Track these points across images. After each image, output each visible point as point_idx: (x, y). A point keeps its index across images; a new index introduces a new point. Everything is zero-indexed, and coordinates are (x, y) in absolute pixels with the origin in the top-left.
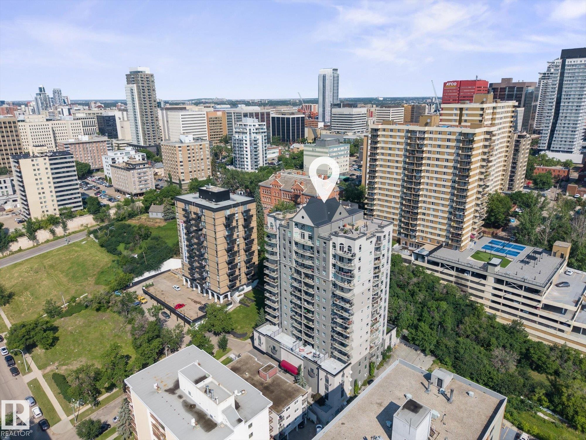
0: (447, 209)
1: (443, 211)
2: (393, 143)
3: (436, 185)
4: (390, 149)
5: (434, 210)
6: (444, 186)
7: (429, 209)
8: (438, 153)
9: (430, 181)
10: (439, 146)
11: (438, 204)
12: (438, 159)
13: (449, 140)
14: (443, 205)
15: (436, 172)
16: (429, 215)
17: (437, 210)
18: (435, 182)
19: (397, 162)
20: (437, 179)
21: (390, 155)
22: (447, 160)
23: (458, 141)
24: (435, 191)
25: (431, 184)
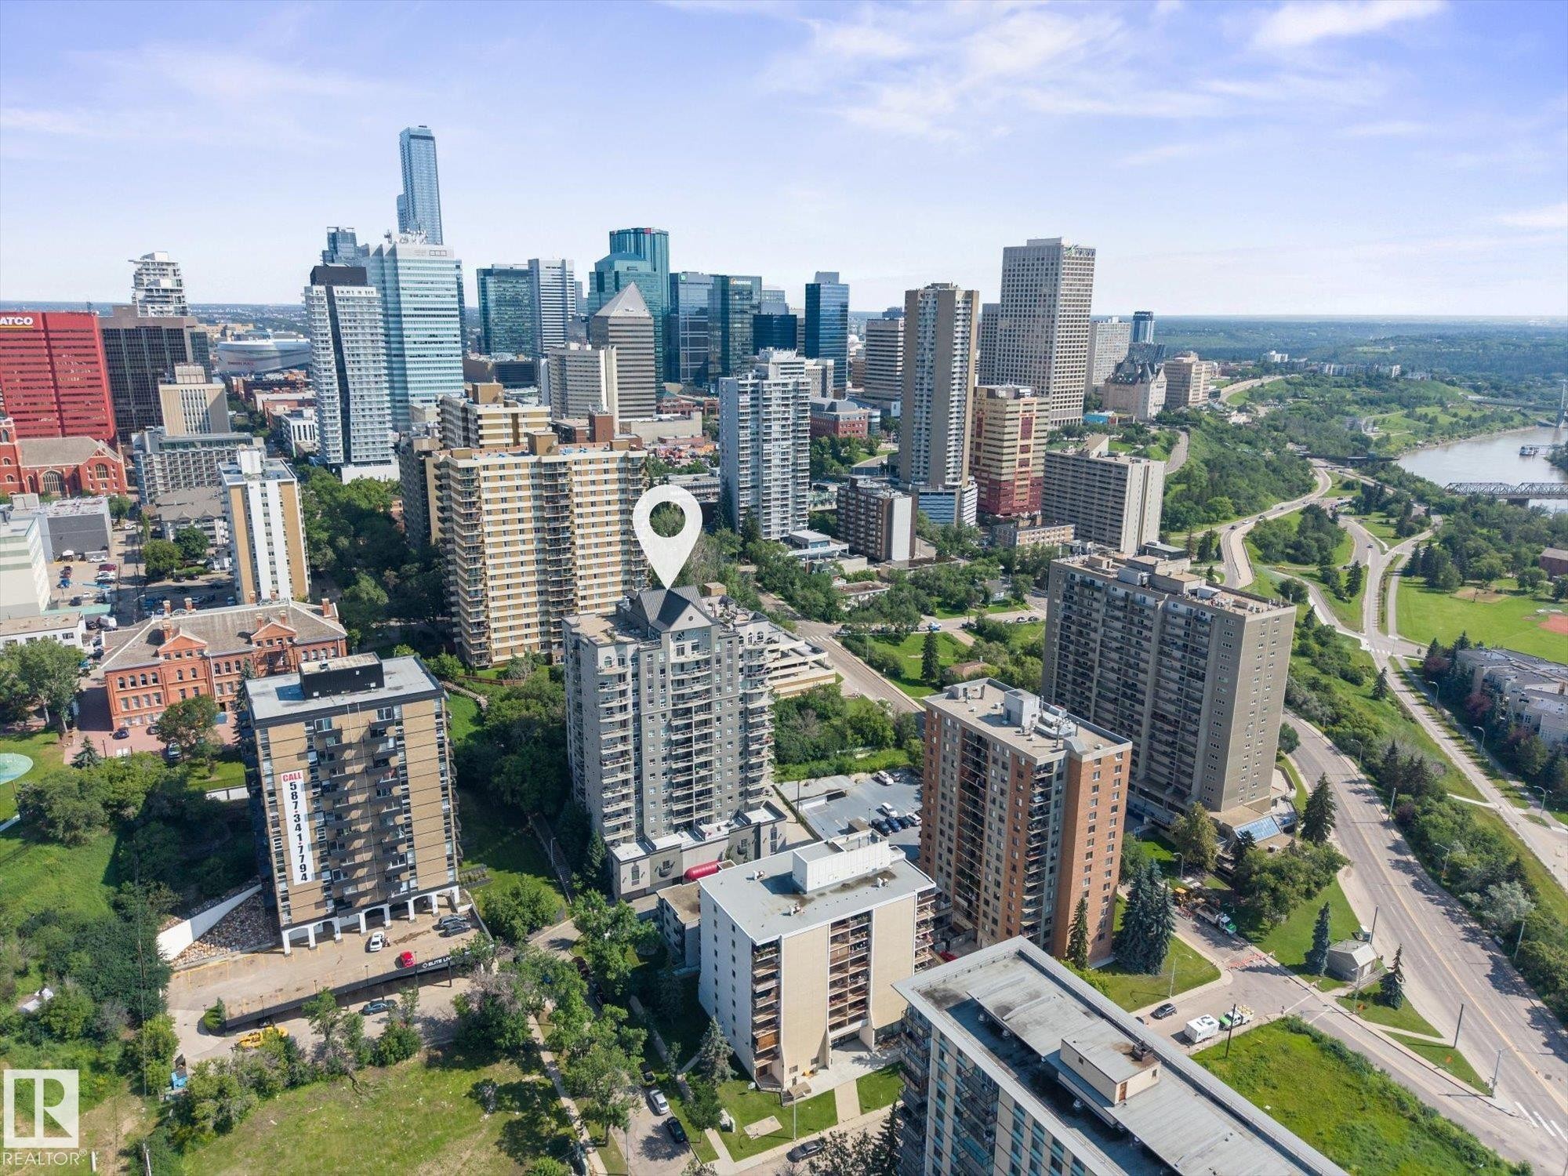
0: (619, 578)
1: (614, 584)
2: (508, 489)
3: (597, 545)
4: (504, 500)
5: (599, 586)
6: (609, 544)
7: (591, 586)
8: (593, 493)
9: (587, 541)
10: (593, 482)
11: (604, 575)
12: (593, 504)
13: (606, 471)
14: (612, 574)
15: (593, 525)
16: (592, 596)
17: (604, 585)
18: (594, 540)
19: (520, 521)
20: (597, 535)
21: (504, 511)
22: (608, 503)
23: (620, 470)
24: (597, 555)
25: (589, 546)
